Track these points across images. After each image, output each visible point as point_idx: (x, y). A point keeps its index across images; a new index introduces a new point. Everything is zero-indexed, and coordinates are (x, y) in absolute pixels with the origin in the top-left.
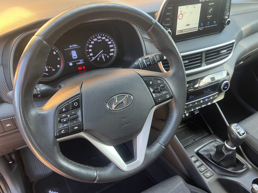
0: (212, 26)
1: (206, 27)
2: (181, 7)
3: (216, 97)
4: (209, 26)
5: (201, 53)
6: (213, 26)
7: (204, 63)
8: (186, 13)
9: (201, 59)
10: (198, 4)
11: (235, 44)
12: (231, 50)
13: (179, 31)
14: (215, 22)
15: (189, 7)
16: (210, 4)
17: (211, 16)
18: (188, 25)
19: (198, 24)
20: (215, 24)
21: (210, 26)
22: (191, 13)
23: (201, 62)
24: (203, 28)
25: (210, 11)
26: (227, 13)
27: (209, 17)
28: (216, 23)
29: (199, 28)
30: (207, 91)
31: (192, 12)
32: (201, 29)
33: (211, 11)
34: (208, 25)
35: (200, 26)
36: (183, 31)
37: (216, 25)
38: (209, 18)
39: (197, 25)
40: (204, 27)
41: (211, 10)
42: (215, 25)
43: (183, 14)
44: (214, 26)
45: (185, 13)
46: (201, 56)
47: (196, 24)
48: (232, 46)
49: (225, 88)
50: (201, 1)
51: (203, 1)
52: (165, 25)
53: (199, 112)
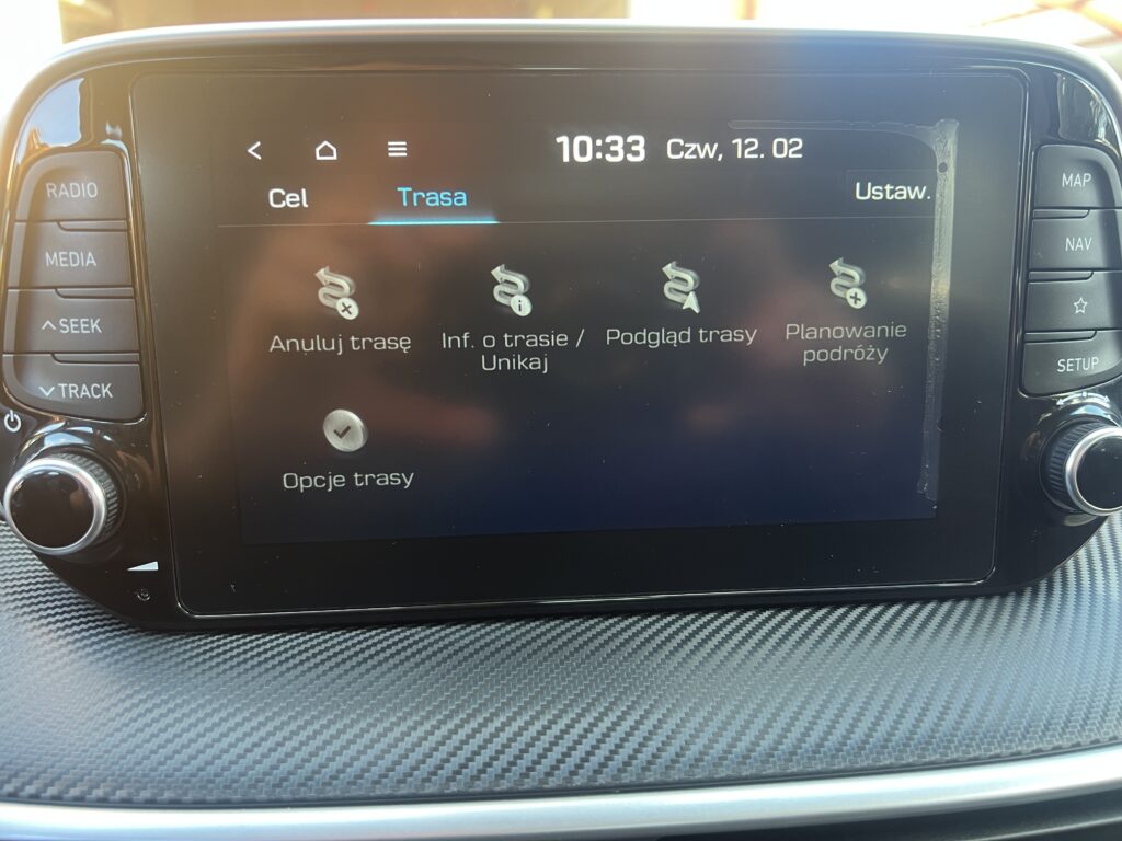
26: (1089, 352)
50: (588, 158)
51: (615, 154)
52: (47, 394)
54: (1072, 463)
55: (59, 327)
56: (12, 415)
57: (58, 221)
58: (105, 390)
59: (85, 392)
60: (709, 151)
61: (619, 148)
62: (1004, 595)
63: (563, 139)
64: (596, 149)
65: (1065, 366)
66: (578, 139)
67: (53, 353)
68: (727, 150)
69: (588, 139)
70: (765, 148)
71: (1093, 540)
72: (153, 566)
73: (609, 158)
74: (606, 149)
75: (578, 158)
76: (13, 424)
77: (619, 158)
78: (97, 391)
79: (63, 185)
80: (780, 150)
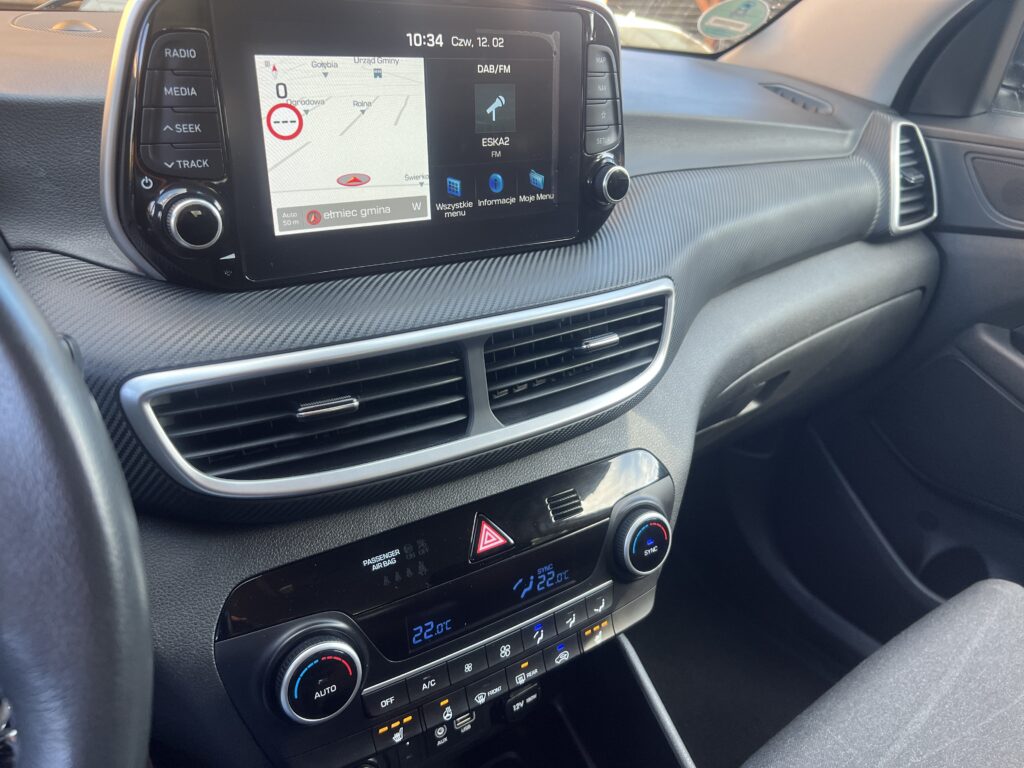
0: (523, 199)
1: (485, 202)
2: (274, 59)
3: (599, 610)
4: (504, 201)
5: (455, 348)
6: (532, 198)
7: (484, 413)
8: (323, 102)
9: (462, 388)
10: (403, 61)
11: (672, 302)
12: (657, 334)
13: (294, 215)
14: (538, 179)
15: (336, 65)
16: (482, 69)
17: (505, 142)
18: (356, 181)
19: (427, 181)
20: (544, 192)
21: (513, 200)
22: (363, 106)
23: (465, 408)
24: (468, 209)
25: (491, 110)
26: (606, 135)
27: (496, 148)
28: (546, 182)
29: (440, 207)
30: (536, 581)
31: (369, 104)
32: (455, 210)
33: (497, 109)
34: (494, 190)
35: (439, 192)
36: (326, 216)
37: (551, 197)
38: (498, 154)
39: (422, 184)
40: (470, 204)
41: (499, 103)
42: (542, 197)
43: (300, 108)
44: (536, 201)
45: (315, 102)
46: (460, 368)
47: (417, 178)
48: (660, 316)
49: (647, 553)
50: (420, 45)
51: (431, 43)
52: (170, 166)
53: (534, 696)
54: (605, 183)
55: (175, 129)
56: (146, 179)
57: (172, 70)
58: (205, 163)
59: (193, 164)
60: (468, 43)
61: (432, 40)
62: (581, 243)
63: (409, 35)
64: (423, 40)
65: (599, 141)
66: (416, 35)
67: (171, 144)
68: (475, 42)
69: (420, 35)
70: (489, 42)
71: (613, 213)
72: (232, 256)
73: (429, 45)
74: (427, 40)
75: (416, 45)
76: (148, 184)
77: (433, 45)
78: (200, 164)
79: (175, 50)
80: (495, 43)
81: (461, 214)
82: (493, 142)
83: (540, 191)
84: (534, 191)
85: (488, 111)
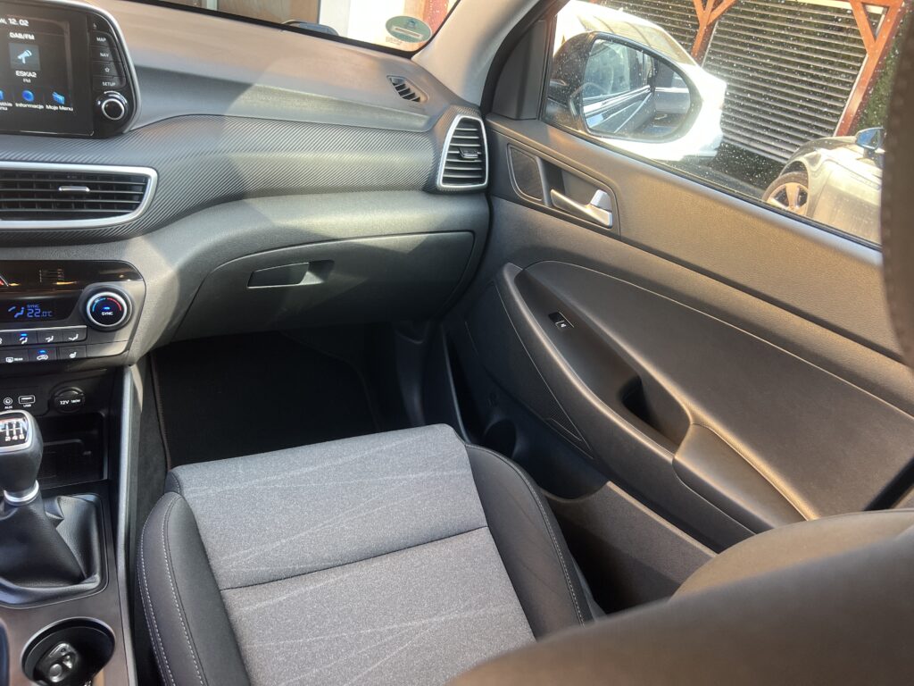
0: (49, 107)
1: (21, 105)
3: (73, 339)
4: (35, 106)
6: (55, 108)
11: (153, 182)
12: (140, 197)
14: (61, 98)
16: (12, 35)
17: (34, 75)
20: (64, 106)
21: (41, 107)
24: (8, 107)
25: (22, 57)
26: (112, 81)
27: (27, 77)
28: (66, 100)
30: (26, 311)
33: (26, 57)
34: (27, 100)
37: (71, 109)
38: (29, 81)
40: (10, 105)
41: (26, 54)
42: (63, 108)
44: (61, 111)
49: (104, 313)
53: (79, 401)
54: (103, 107)
60: (2, 21)
62: (100, 139)
65: (105, 84)
70: (18, 22)
80: (22, 23)
81: (4, 109)
82: (25, 74)
83: (61, 105)
84: (58, 104)
85: (20, 57)
